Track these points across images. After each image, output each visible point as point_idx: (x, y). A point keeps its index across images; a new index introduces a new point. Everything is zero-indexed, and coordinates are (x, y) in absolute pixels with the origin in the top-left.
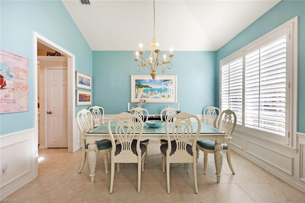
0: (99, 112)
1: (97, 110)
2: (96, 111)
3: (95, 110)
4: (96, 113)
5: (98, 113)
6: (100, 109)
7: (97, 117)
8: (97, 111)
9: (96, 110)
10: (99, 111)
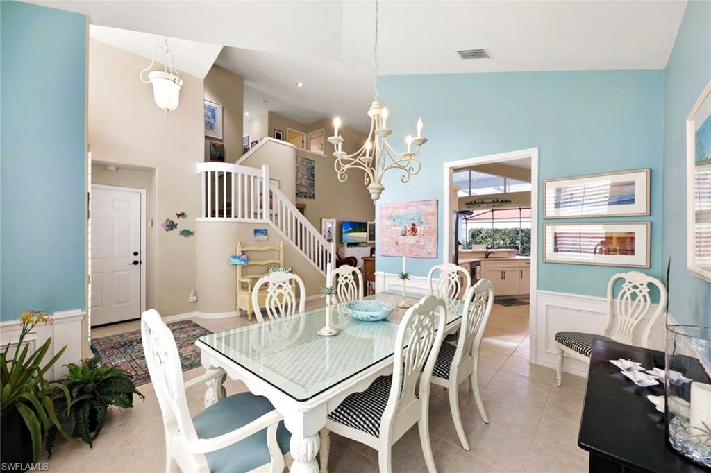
0: (644, 296)
1: (637, 288)
2: (635, 290)
3: (630, 286)
4: (634, 296)
5: (640, 297)
6: (650, 285)
7: (630, 311)
8: (637, 291)
9: (635, 287)
10: (646, 290)
